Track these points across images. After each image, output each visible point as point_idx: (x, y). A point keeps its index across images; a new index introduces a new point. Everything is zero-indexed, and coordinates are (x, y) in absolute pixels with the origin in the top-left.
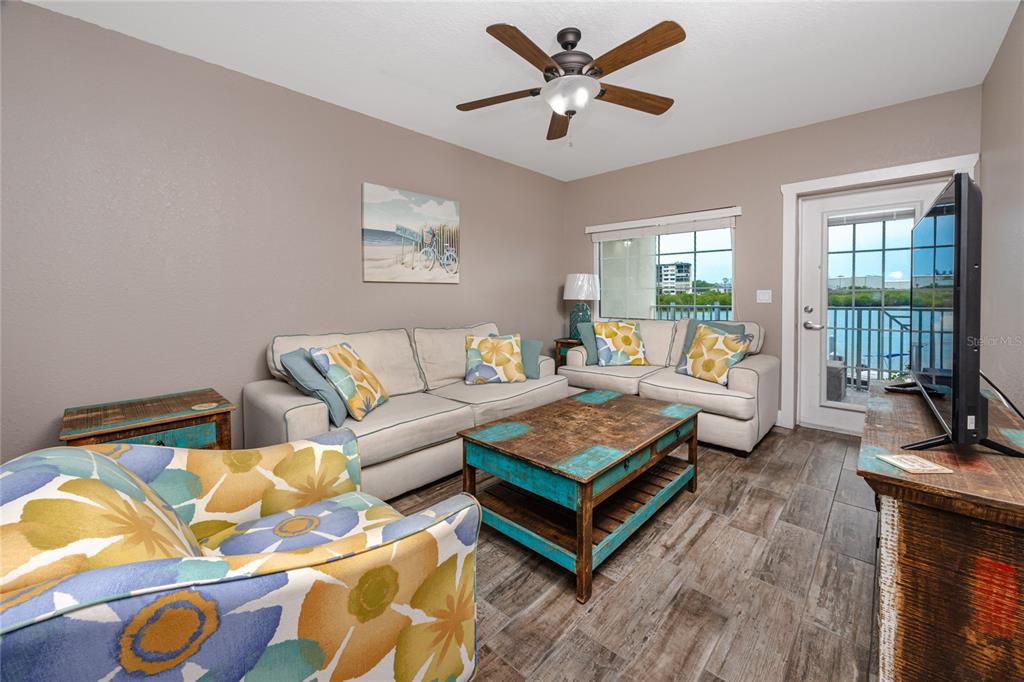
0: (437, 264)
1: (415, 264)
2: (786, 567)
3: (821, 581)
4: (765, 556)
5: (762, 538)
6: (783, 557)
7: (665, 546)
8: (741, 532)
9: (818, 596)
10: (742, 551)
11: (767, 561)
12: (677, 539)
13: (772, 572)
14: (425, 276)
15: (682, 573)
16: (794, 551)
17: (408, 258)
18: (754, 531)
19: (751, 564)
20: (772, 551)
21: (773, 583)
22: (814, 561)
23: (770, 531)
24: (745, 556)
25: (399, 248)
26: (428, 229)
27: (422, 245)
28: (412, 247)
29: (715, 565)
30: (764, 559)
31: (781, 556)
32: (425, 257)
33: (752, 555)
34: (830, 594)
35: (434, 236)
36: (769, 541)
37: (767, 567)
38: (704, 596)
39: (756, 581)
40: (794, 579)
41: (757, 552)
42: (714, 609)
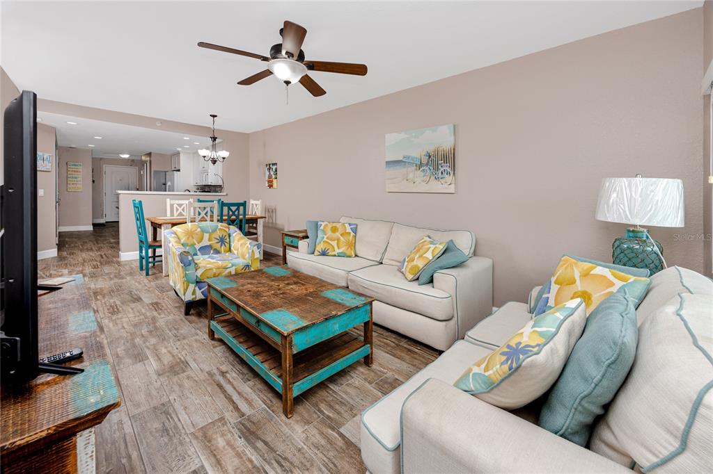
0: (433, 178)
1: (416, 180)
2: (157, 425)
3: (127, 438)
4: (176, 419)
5: (192, 430)
6: (165, 430)
7: (226, 372)
8: (210, 421)
9: (124, 425)
10: (193, 409)
11: (172, 418)
12: (229, 380)
13: (161, 413)
14: (425, 188)
15: (200, 372)
16: (163, 443)
17: (411, 176)
18: (204, 430)
19: (177, 405)
20: (176, 427)
21: (155, 408)
22: (142, 451)
23: (194, 442)
24: (186, 407)
25: (404, 170)
26: (424, 153)
27: (421, 165)
28: (414, 168)
29: (192, 388)
30: (174, 416)
31: (167, 430)
32: (423, 174)
33: (183, 412)
34: (117, 435)
35: (430, 157)
36: (186, 433)
37: (167, 413)
38: (178, 374)
39: (165, 399)
40: (146, 422)
41: (183, 416)
42: (168, 374)
